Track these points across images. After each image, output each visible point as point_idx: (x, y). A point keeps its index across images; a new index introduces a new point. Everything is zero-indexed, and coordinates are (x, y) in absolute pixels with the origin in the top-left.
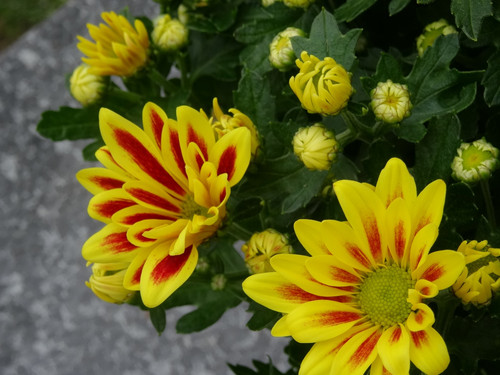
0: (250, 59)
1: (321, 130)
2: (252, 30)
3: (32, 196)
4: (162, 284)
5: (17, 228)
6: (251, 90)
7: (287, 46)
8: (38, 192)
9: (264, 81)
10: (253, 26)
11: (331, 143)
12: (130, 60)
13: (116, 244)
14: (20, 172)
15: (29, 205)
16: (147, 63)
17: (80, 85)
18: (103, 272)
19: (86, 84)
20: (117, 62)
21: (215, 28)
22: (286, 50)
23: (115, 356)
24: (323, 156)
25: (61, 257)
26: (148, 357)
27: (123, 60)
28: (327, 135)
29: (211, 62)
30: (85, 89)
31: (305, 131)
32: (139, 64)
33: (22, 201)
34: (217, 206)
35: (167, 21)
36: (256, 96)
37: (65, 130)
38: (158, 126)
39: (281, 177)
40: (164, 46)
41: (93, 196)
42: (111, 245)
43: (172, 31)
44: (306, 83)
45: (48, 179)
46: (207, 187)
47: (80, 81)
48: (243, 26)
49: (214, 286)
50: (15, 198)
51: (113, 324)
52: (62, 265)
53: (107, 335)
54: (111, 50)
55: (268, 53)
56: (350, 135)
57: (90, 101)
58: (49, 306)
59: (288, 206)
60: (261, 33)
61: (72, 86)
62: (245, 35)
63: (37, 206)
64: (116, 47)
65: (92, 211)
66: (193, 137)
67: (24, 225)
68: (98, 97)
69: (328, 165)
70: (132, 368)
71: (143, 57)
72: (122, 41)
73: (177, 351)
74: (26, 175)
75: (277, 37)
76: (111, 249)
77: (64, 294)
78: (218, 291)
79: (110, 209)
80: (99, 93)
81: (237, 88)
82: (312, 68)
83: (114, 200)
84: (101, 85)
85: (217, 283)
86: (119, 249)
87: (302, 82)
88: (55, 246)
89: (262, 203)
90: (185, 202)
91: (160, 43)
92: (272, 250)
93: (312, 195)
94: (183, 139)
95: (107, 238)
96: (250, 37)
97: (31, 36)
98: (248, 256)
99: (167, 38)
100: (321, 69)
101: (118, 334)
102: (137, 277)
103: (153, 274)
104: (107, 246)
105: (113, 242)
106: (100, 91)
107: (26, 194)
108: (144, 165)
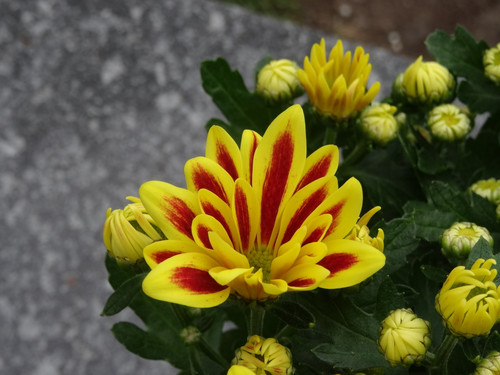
0: (421, 213)
1: (426, 331)
2: (447, 196)
3: (101, 106)
4: (174, 285)
5: (64, 113)
6: (396, 235)
7: (470, 240)
8: (108, 110)
9: (415, 241)
10: (452, 194)
11: (421, 349)
12: (337, 103)
13: (176, 212)
14: (114, 82)
15: (92, 110)
16: (343, 120)
17: (275, 73)
18: (132, 218)
19: (279, 77)
20: (327, 91)
21: (416, 161)
22: (466, 241)
23: (12, 278)
24: (404, 351)
25: (65, 169)
26: (33, 308)
27: (332, 97)
28: (427, 340)
29: (377, 178)
30: (275, 80)
31: (412, 316)
32: (337, 113)
33: (91, 102)
34: (290, 284)
35: (389, 112)
36: (394, 243)
37: (219, 89)
38: (318, 172)
39: (343, 324)
40: (366, 125)
41: (204, 156)
42: (171, 208)
43: (385, 123)
44: (463, 284)
45: (126, 111)
46: (298, 261)
47: (278, 71)
48: (446, 185)
49: (184, 333)
50: (89, 94)
51: (40, 256)
52: (60, 175)
53: (26, 258)
54: (334, 78)
55: (449, 227)
56: (431, 359)
57: (266, 93)
58: (16, 189)
59: (321, 350)
60: (452, 206)
61: (267, 67)
62: (439, 192)
63: (96, 117)
64: (341, 80)
65: (191, 165)
66: (335, 211)
67: (71, 117)
68: (276, 98)
69: (397, 362)
70: (12, 300)
71: (346, 113)
72: (348, 83)
73: (55, 330)
74: (116, 90)
75: (469, 224)
76: (168, 211)
77: (35, 195)
78: (183, 340)
79: (204, 181)
80: (280, 96)
81: (388, 221)
82: (483, 279)
83: (216, 179)
84: (289, 93)
85: (189, 334)
86: (173, 218)
87: (462, 280)
88: (71, 157)
89: (312, 324)
90: (257, 250)
91: (367, 120)
92: (273, 368)
93: (350, 367)
94: (326, 204)
95: (176, 199)
96: (440, 198)
97: (236, 11)
98: (252, 348)
99: (377, 122)
100: (489, 289)
101: (32, 267)
102: (161, 257)
103: (178, 269)
104: (167, 204)
105: (176, 207)
106: (282, 95)
107: (99, 100)
108: (269, 184)
